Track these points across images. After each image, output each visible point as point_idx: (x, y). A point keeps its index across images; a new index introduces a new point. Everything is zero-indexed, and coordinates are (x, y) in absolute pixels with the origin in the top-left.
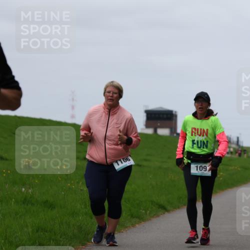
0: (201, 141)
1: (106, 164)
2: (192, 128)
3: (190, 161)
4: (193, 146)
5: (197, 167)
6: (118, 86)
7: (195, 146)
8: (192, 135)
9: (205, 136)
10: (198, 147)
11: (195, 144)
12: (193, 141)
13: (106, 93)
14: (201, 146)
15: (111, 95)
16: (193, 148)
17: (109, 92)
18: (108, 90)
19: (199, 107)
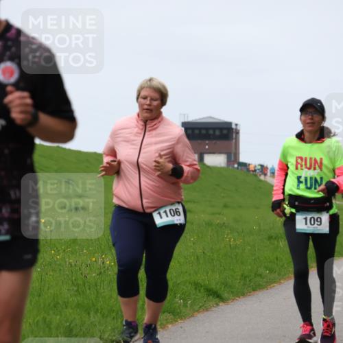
0: (311, 178)
1: (141, 210)
2: (297, 158)
3: (293, 211)
4: (298, 185)
5: (306, 219)
6: (160, 86)
7: (302, 186)
8: (297, 168)
9: (318, 170)
10: (307, 188)
11: (301, 182)
12: (299, 178)
13: (140, 100)
14: (311, 185)
15: (148, 102)
16: (298, 189)
17: (145, 98)
18: (143, 93)
19: (309, 121)
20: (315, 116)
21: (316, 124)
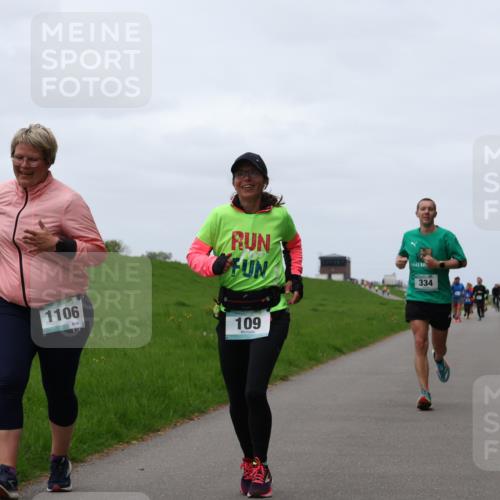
2: (235, 233)
4: (234, 271)
8: (234, 247)
9: (263, 251)
10: (245, 275)
11: (238, 267)
12: (236, 261)
14: (251, 272)
20: (253, 176)
21: (256, 188)
